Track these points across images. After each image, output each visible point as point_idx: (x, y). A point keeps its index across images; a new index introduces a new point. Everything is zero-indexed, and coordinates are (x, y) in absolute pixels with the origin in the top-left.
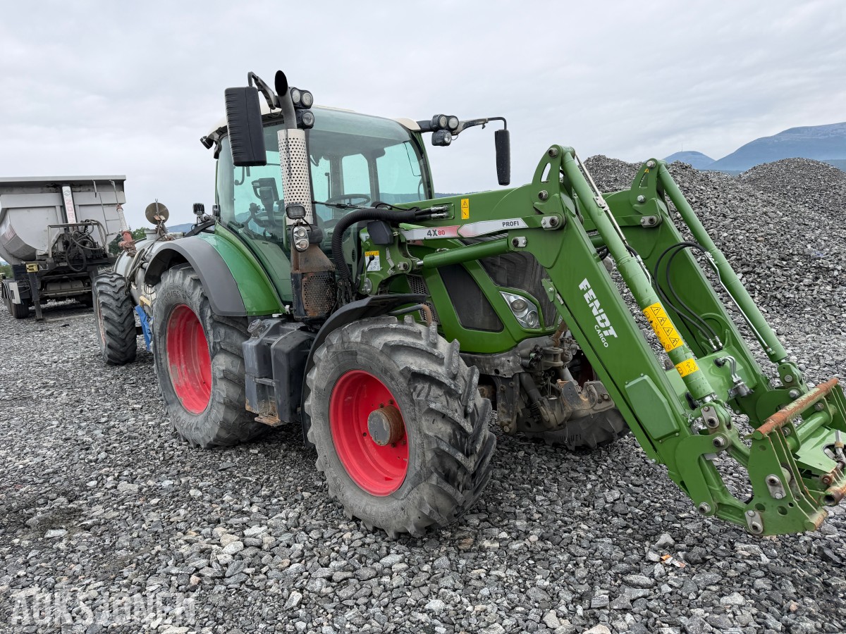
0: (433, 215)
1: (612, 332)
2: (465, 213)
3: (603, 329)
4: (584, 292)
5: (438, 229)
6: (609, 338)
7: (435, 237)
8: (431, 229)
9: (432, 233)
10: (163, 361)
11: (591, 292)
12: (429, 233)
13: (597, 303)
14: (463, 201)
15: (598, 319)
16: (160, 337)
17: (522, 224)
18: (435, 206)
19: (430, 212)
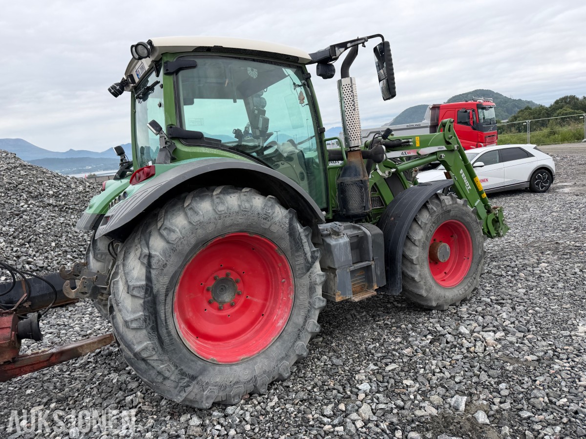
0: (410, 143)
1: (470, 187)
2: (418, 145)
3: (467, 187)
4: (462, 174)
5: (407, 151)
6: (469, 190)
7: (406, 155)
8: (403, 151)
9: (404, 153)
10: (171, 327)
11: (463, 174)
12: (402, 154)
13: (465, 177)
14: (416, 138)
15: (466, 183)
16: (166, 295)
17: (445, 148)
18: (403, 139)
19: (408, 142)
